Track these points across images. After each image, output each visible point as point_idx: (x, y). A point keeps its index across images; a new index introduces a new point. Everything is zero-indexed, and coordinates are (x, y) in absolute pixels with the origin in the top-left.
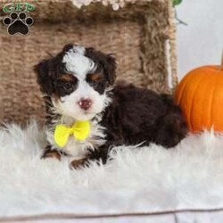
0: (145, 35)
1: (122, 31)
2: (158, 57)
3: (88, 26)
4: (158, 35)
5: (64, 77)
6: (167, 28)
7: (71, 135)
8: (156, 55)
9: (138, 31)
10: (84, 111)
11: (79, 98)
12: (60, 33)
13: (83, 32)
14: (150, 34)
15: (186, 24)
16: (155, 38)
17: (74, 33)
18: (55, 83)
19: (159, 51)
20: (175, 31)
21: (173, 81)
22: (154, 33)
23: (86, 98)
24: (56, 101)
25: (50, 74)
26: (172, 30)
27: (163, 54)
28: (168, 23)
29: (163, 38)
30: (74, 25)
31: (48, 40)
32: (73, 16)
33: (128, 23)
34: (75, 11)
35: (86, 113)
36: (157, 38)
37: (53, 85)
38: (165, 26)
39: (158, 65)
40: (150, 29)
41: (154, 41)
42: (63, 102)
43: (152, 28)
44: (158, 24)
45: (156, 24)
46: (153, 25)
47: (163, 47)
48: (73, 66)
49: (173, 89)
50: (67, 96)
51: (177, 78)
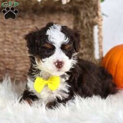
0: (78, 22)
1: (62, 19)
2: (88, 38)
3: (39, 15)
4: (89, 22)
5: (46, 45)
6: (96, 18)
7: (46, 86)
8: (86, 36)
9: (73, 19)
10: (58, 69)
11: (56, 60)
12: (20, 18)
13: (36, 19)
14: (82, 22)
15: (107, 16)
16: (86, 24)
17: (30, 19)
18: (40, 49)
19: (89, 34)
20: (102, 20)
21: (100, 54)
22: (85, 21)
23: (60, 60)
24: (39, 61)
25: (36, 41)
26: (100, 19)
27: (92, 36)
28: (97, 15)
29: (93, 24)
30: (29, 13)
31: (11, 23)
32: (31, 7)
33: (66, 13)
34: (33, 4)
35: (58, 71)
36: (88, 24)
37: (38, 49)
38: (94, 17)
39: (87, 43)
40: (82, 18)
41: (85, 27)
42: (43, 62)
43: (84, 18)
44: (89, 15)
45: (87, 15)
46: (84, 15)
47: (92, 31)
48: (53, 38)
49: (99, 60)
50: (47, 59)
51: (102, 52)
